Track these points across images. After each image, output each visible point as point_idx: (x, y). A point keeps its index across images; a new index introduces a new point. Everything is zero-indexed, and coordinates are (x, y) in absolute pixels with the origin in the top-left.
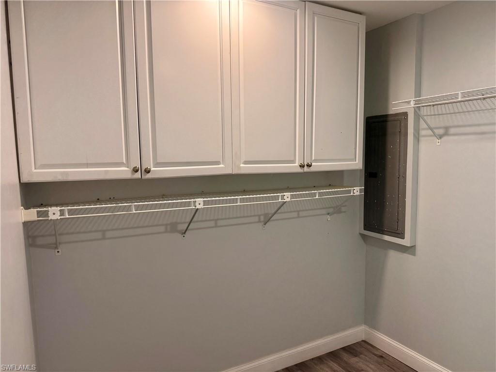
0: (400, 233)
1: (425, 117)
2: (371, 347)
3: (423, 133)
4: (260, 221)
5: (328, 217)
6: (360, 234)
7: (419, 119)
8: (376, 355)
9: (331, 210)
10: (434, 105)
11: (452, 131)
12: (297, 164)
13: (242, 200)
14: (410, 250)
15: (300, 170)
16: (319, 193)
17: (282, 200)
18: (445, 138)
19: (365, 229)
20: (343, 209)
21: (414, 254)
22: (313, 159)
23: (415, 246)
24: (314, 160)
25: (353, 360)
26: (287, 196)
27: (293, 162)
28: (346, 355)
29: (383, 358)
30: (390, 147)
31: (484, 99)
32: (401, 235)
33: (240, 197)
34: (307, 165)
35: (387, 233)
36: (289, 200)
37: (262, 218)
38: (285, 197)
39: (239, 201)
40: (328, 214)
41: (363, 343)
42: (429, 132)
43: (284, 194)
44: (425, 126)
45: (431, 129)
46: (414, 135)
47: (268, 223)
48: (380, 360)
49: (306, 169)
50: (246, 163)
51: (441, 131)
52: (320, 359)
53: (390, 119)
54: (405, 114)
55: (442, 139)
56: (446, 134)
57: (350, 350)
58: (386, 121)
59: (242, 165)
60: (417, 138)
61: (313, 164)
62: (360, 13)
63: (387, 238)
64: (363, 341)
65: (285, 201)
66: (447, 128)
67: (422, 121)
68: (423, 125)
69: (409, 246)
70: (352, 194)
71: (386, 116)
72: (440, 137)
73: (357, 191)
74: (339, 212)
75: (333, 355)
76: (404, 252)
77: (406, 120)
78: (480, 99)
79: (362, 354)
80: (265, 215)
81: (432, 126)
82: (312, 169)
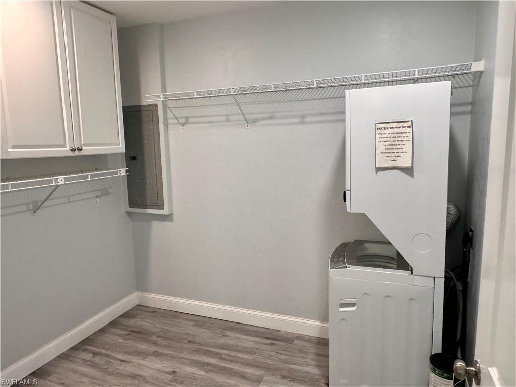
0: (159, 204)
1: (171, 109)
2: (145, 308)
3: (170, 121)
4: (29, 210)
5: (97, 199)
6: (126, 212)
7: (166, 110)
8: (149, 312)
9: (99, 193)
10: (176, 100)
11: (191, 120)
12: (68, 148)
13: (13, 186)
14: (168, 218)
15: (71, 154)
16: (91, 175)
17: (55, 183)
18: (187, 126)
19: (130, 207)
20: (110, 191)
21: (172, 220)
22: (82, 143)
23: (172, 214)
24: (84, 144)
25: (132, 322)
26: (61, 180)
27: (64, 146)
28: (125, 320)
29: (156, 313)
30: (145, 133)
31: (210, 97)
32: (161, 207)
33: (11, 183)
34: (77, 149)
35: (150, 207)
36: (63, 183)
37: (31, 207)
38: (59, 181)
39: (10, 187)
40: (97, 196)
41: (138, 307)
42: (176, 121)
43: (58, 177)
44: (173, 116)
45: (177, 118)
46: (164, 123)
47: (38, 211)
48: (154, 314)
49: (77, 153)
50: (14, 147)
51: (183, 121)
52: (102, 331)
53: (143, 109)
54: (156, 106)
55: (185, 126)
56: (187, 123)
57: (127, 315)
58: (140, 111)
59: (10, 150)
60: (166, 125)
61: (83, 148)
62: (111, 13)
63: (150, 211)
64: (137, 305)
65: (59, 184)
66: (187, 118)
67: (168, 111)
68: (170, 115)
69: (167, 214)
70: (119, 175)
71: (140, 106)
72: (183, 125)
73: (123, 172)
74: (107, 194)
75: (113, 324)
76: (164, 221)
77: (157, 110)
78: (208, 97)
79: (138, 315)
80: (35, 203)
81: (177, 116)
82: (82, 153)
